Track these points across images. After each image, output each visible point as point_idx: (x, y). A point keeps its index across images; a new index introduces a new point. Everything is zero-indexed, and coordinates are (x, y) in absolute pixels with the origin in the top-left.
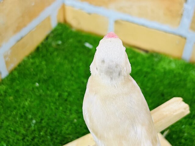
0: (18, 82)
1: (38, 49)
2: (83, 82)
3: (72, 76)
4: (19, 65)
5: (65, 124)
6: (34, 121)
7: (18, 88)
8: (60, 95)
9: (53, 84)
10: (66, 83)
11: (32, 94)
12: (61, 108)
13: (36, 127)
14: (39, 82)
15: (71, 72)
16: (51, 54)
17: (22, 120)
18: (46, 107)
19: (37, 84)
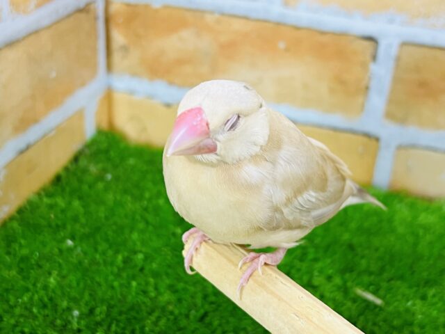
0: (23, 242)
1: (58, 179)
2: (174, 234)
3: (147, 223)
4: (20, 211)
5: (150, 314)
6: (76, 313)
7: (25, 252)
8: (126, 261)
9: (107, 240)
10: (135, 236)
11: (61, 261)
12: (134, 284)
13: (83, 322)
14: (73, 238)
15: (142, 217)
16: (90, 187)
17: (47, 312)
18: (99, 284)
19: (70, 243)
